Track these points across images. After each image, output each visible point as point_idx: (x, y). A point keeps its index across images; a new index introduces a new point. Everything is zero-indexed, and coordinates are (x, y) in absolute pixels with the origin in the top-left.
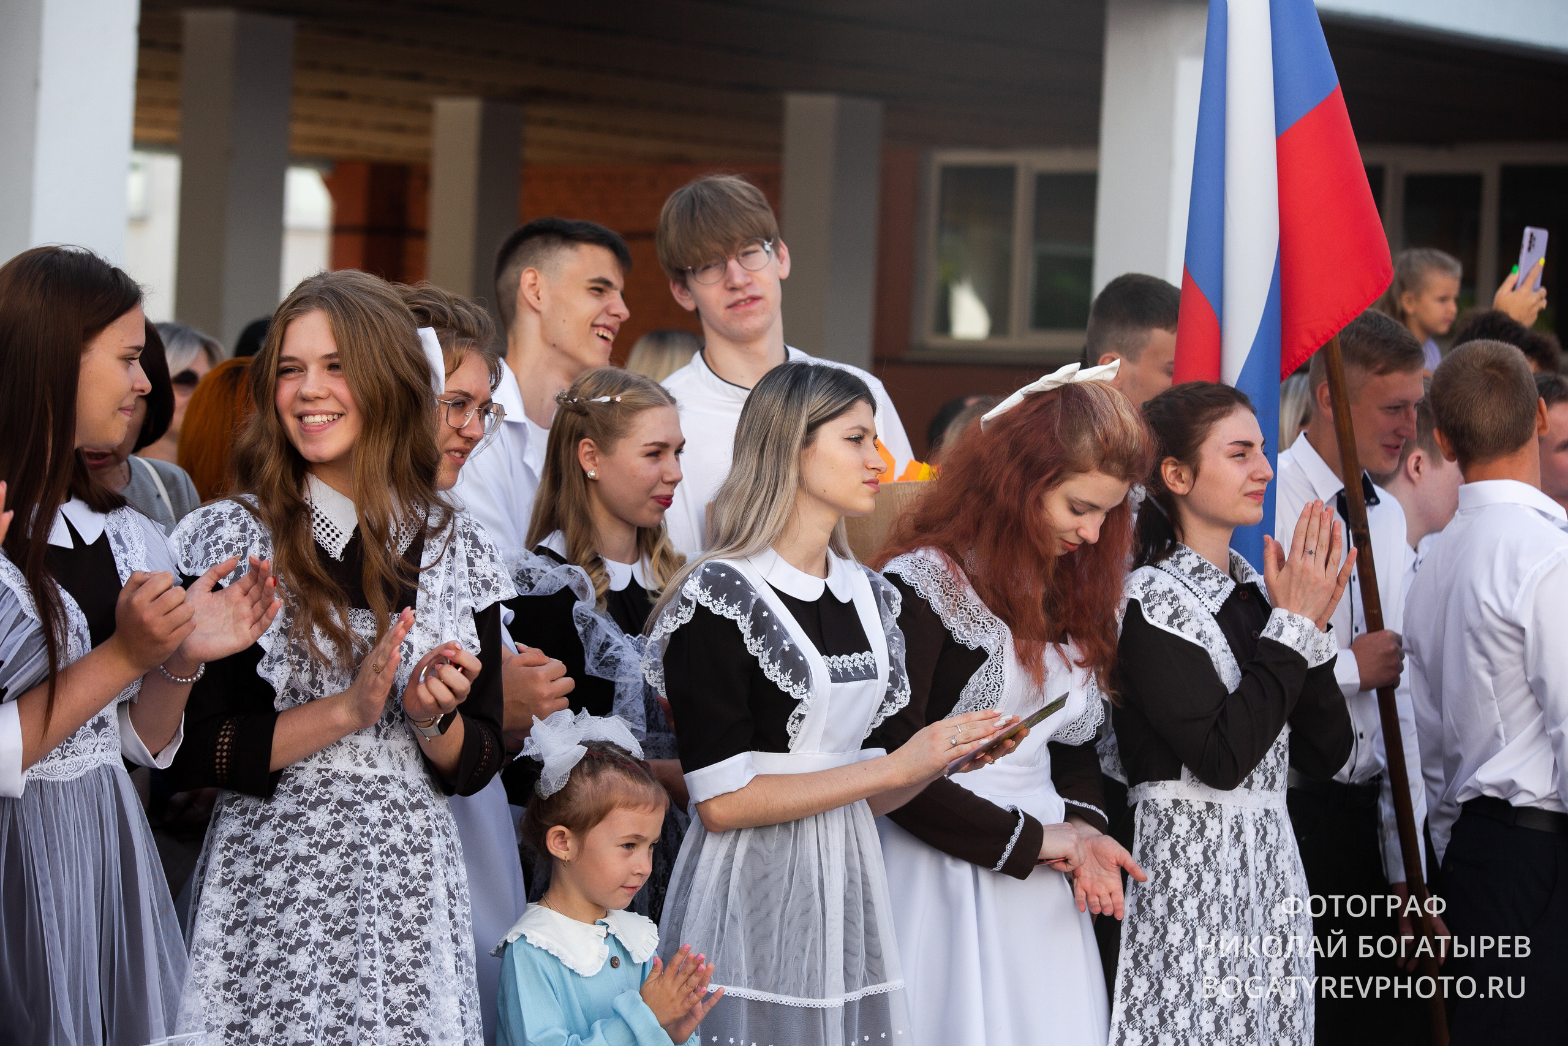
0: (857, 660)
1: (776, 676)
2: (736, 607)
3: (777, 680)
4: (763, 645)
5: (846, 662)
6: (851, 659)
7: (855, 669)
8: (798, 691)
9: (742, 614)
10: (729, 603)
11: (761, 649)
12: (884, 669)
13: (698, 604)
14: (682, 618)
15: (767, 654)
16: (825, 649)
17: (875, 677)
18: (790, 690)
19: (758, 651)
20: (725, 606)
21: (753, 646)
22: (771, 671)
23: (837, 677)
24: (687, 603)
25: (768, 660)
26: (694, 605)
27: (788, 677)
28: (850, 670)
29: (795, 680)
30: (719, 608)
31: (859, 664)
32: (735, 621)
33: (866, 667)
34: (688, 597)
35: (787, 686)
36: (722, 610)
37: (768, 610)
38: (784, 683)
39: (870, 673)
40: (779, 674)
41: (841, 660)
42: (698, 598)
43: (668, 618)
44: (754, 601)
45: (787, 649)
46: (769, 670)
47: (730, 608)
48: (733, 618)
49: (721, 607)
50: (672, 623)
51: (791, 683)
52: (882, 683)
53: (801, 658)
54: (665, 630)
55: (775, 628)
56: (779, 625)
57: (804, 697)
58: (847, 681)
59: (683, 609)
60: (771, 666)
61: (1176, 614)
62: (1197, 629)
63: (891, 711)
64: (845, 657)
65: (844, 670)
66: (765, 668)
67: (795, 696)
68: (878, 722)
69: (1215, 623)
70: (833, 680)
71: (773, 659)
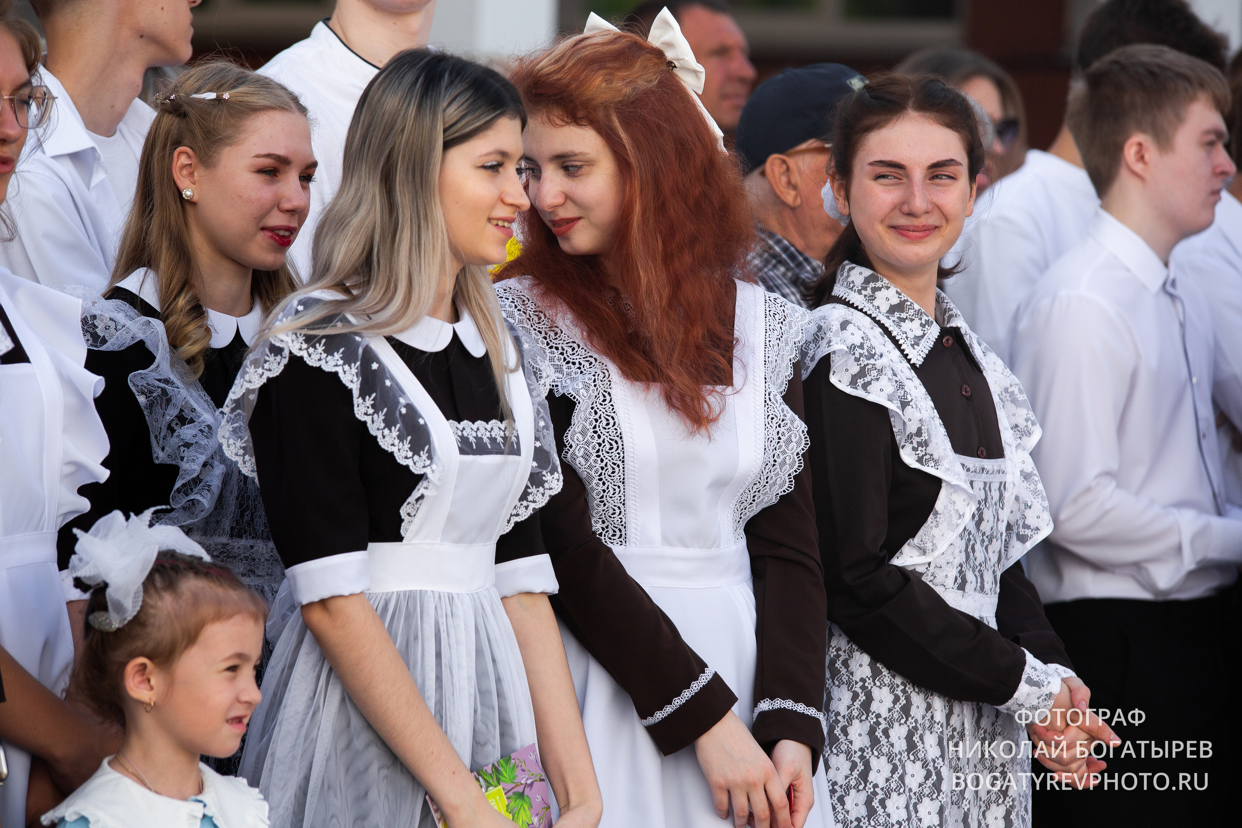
0: (496, 429)
1: (393, 445)
2: (337, 356)
3: (394, 449)
4: (373, 406)
5: (482, 430)
6: (489, 427)
7: (493, 440)
8: (420, 464)
9: (344, 364)
10: (329, 351)
11: (371, 411)
12: (528, 442)
13: (291, 353)
14: (270, 370)
15: (380, 418)
16: (453, 412)
17: (517, 452)
18: (409, 463)
19: (366, 414)
20: (324, 355)
21: (362, 409)
22: (387, 439)
23: (466, 447)
24: (277, 351)
25: (383, 425)
26: (286, 353)
27: (407, 446)
28: (486, 440)
29: (416, 449)
30: (315, 358)
31: (498, 434)
32: (336, 373)
33: (507, 439)
34: (278, 344)
35: (406, 458)
36: (320, 360)
37: (378, 361)
38: (402, 453)
39: (510, 446)
40: (396, 441)
41: (475, 427)
42: (290, 344)
43: (251, 370)
44: (360, 351)
45: (404, 411)
46: (384, 437)
47: (330, 357)
48: (333, 370)
49: (318, 357)
50: (257, 377)
51: (410, 454)
52: (525, 461)
53: (421, 421)
54: (248, 385)
55: (388, 383)
56: (392, 379)
57: (428, 471)
58: (481, 454)
59: (272, 358)
60: (386, 431)
61: (862, 373)
62: (890, 389)
63: (539, 499)
64: (480, 423)
65: (479, 440)
66: (379, 434)
67: (416, 470)
68: (524, 515)
69: (917, 381)
70: (462, 451)
71: (389, 423)
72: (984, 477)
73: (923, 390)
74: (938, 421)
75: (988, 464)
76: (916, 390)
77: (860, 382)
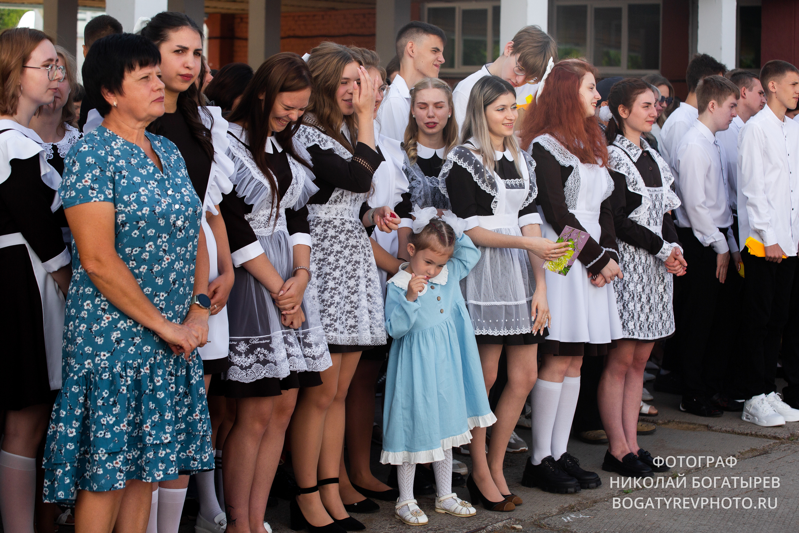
1: (485, 188)
2: (467, 163)
5: (512, 182)
6: (516, 181)
7: (516, 185)
8: (494, 193)
9: (469, 166)
10: (464, 161)
11: (478, 178)
12: (527, 185)
14: (449, 167)
16: (503, 177)
17: (524, 188)
18: (491, 192)
22: (483, 186)
23: (508, 187)
24: (449, 161)
25: (481, 183)
26: (453, 162)
27: (489, 188)
28: (514, 185)
30: (460, 164)
31: (518, 183)
32: (467, 168)
33: (520, 185)
34: (450, 159)
35: (489, 191)
37: (480, 164)
39: (522, 186)
41: (510, 181)
42: (453, 159)
44: (474, 161)
45: (488, 177)
47: (465, 163)
48: (465, 167)
49: (462, 163)
50: (446, 169)
51: (491, 190)
52: (527, 190)
53: (494, 180)
55: (483, 170)
57: (496, 195)
58: (512, 189)
59: (449, 164)
60: (483, 184)
61: (618, 165)
62: (626, 170)
63: (531, 200)
64: (512, 180)
65: (512, 185)
66: (480, 185)
67: (493, 195)
68: (527, 205)
69: (635, 167)
70: (507, 188)
71: (484, 182)
72: (656, 193)
73: (636, 169)
74: (641, 178)
75: (657, 189)
76: (634, 169)
77: (617, 167)
